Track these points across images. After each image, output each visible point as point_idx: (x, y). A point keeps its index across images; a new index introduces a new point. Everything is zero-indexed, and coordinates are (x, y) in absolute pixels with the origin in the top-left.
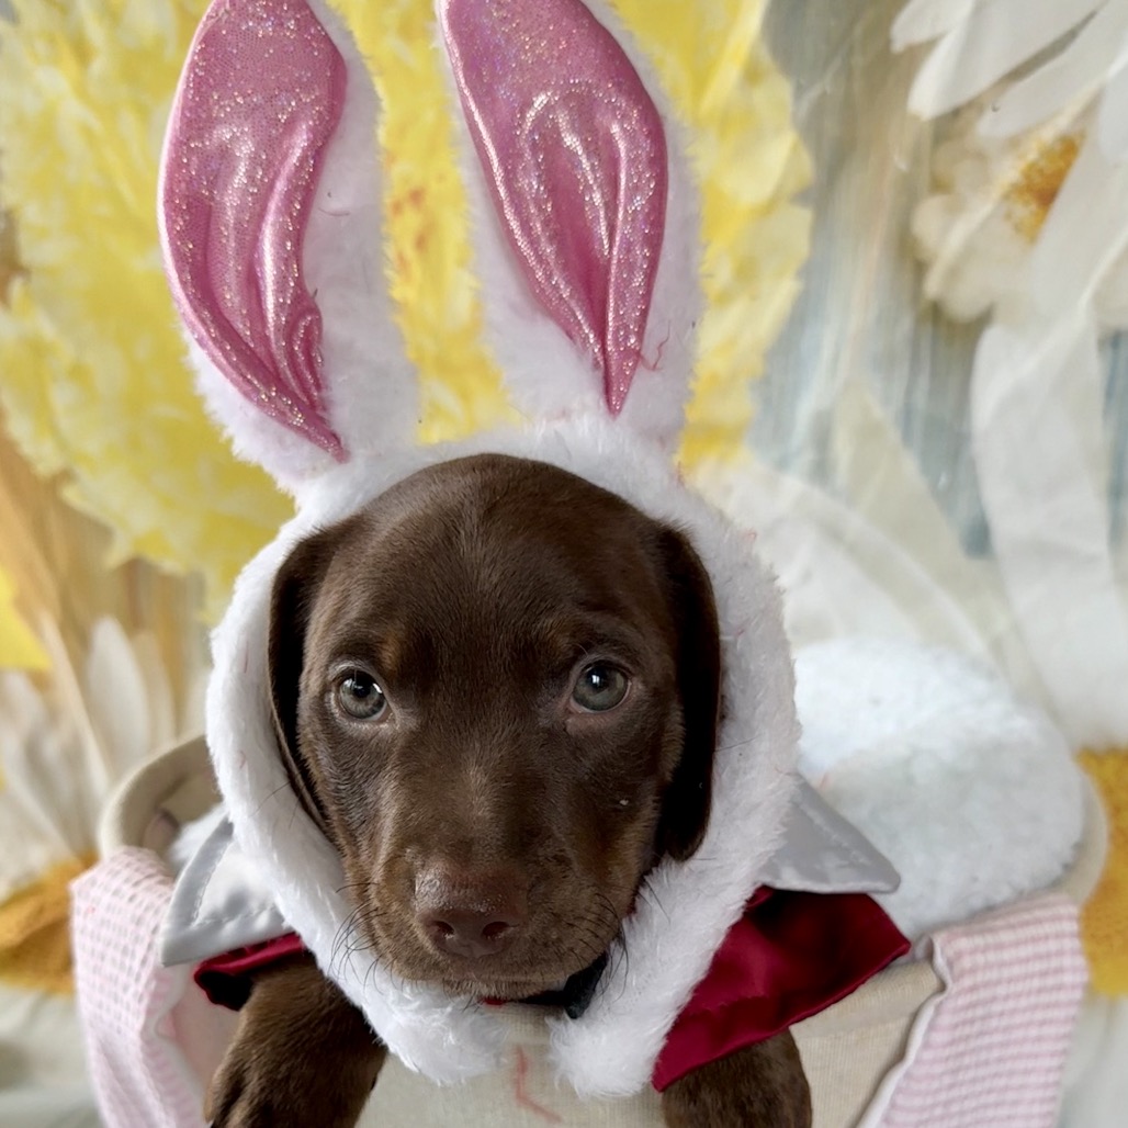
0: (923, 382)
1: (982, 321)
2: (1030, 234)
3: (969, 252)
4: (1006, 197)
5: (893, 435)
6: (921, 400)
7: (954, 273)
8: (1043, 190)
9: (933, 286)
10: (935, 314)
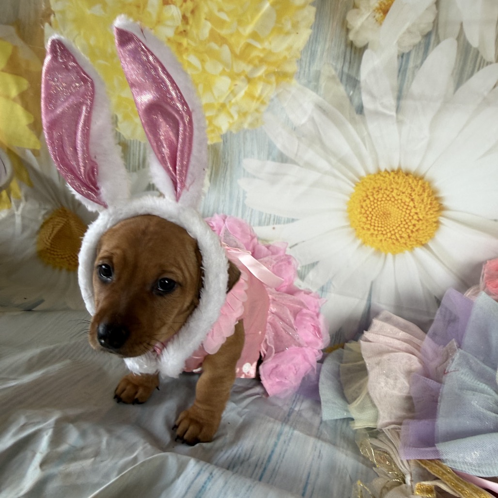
0: (347, 64)
1: (365, 47)
2: (380, 22)
3: (362, 27)
4: (374, 11)
5: (338, 80)
6: (346, 70)
7: (357, 32)
8: (385, 10)
9: (351, 37)
10: (351, 45)
